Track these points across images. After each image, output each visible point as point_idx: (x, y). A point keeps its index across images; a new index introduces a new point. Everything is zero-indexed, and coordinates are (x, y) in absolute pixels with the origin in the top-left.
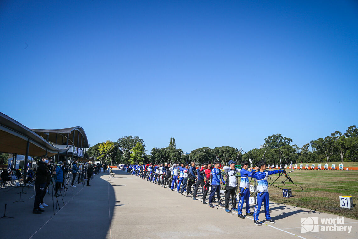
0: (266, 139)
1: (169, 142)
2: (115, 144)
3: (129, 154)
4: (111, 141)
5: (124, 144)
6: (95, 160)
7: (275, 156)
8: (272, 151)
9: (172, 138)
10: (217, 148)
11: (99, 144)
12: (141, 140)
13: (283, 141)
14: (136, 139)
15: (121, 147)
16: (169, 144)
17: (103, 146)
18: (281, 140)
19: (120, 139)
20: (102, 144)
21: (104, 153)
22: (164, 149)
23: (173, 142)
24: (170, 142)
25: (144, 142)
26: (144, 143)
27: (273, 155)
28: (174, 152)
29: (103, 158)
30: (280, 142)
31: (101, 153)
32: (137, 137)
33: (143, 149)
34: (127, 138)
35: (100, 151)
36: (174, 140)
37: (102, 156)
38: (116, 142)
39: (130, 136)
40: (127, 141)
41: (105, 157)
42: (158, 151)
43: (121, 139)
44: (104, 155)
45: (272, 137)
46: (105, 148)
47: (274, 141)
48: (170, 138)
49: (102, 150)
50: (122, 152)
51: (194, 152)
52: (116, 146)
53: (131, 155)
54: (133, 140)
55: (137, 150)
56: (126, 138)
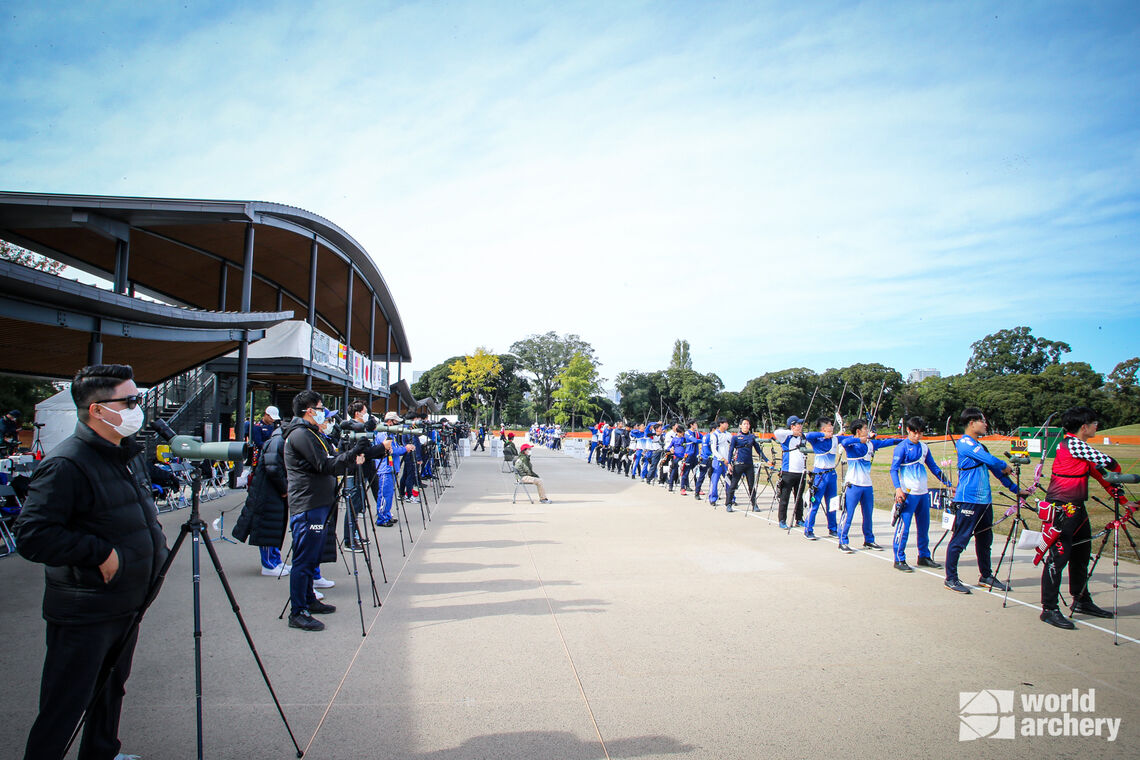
0: (974, 344)
1: (672, 353)
2: (502, 359)
3: (548, 391)
4: (488, 349)
5: (532, 360)
6: (439, 409)
7: (1036, 397)
8: (1020, 382)
9: (681, 340)
10: (833, 370)
11: (452, 361)
12: (584, 345)
13: (1034, 350)
14: (569, 343)
15: (520, 367)
16: (671, 359)
17: (466, 365)
18: (1028, 349)
19: (517, 344)
20: (463, 359)
21: (470, 390)
22: (658, 376)
23: (682, 352)
24: (675, 354)
25: (593, 351)
26: (594, 355)
27: (1029, 396)
28: (696, 384)
29: (465, 403)
30: (1025, 355)
31: (459, 388)
32: (571, 337)
33: (594, 374)
34: (543, 339)
35: (456, 382)
36: (686, 347)
37: (464, 397)
38: (507, 353)
39: (552, 334)
40: (540, 348)
41: (472, 400)
42: (642, 381)
43: (521, 343)
44: (468, 394)
45: (999, 336)
46: (470, 372)
47: (1004, 351)
48: (675, 340)
49: (461, 378)
50: (524, 386)
51: (759, 386)
52: (508, 364)
53: (554, 394)
54: (559, 347)
55: (574, 379)
56: (537, 340)
